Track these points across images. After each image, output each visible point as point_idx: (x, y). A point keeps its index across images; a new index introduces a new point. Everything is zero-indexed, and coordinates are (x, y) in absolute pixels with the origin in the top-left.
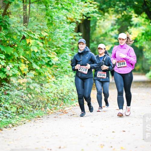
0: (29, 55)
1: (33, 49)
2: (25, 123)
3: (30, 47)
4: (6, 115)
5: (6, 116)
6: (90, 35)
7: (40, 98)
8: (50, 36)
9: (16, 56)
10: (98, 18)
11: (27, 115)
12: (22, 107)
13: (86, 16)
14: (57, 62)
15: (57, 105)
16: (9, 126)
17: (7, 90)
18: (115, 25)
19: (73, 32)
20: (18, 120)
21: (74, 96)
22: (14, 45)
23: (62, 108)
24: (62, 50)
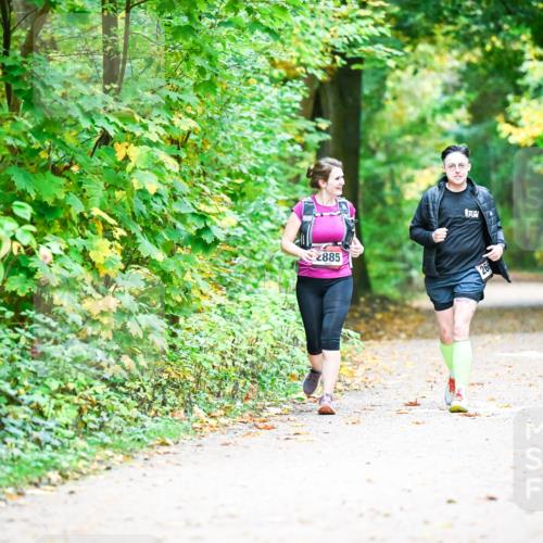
0: (127, 204)
1: (140, 182)
2: (108, 468)
3: (130, 173)
4: (35, 434)
5: (38, 442)
6: (362, 128)
7: (169, 369)
8: (205, 133)
9: (77, 208)
10: (391, 63)
11: (117, 437)
12: (98, 407)
13: (343, 56)
14: (232, 234)
15: (233, 396)
16: (49, 479)
17: (41, 339)
18: (457, 89)
19: (294, 115)
20: (84, 454)
21: (298, 363)
22: (67, 168)
23: (253, 408)
24: (251, 184)
